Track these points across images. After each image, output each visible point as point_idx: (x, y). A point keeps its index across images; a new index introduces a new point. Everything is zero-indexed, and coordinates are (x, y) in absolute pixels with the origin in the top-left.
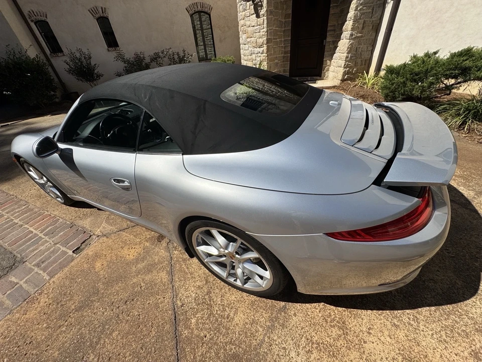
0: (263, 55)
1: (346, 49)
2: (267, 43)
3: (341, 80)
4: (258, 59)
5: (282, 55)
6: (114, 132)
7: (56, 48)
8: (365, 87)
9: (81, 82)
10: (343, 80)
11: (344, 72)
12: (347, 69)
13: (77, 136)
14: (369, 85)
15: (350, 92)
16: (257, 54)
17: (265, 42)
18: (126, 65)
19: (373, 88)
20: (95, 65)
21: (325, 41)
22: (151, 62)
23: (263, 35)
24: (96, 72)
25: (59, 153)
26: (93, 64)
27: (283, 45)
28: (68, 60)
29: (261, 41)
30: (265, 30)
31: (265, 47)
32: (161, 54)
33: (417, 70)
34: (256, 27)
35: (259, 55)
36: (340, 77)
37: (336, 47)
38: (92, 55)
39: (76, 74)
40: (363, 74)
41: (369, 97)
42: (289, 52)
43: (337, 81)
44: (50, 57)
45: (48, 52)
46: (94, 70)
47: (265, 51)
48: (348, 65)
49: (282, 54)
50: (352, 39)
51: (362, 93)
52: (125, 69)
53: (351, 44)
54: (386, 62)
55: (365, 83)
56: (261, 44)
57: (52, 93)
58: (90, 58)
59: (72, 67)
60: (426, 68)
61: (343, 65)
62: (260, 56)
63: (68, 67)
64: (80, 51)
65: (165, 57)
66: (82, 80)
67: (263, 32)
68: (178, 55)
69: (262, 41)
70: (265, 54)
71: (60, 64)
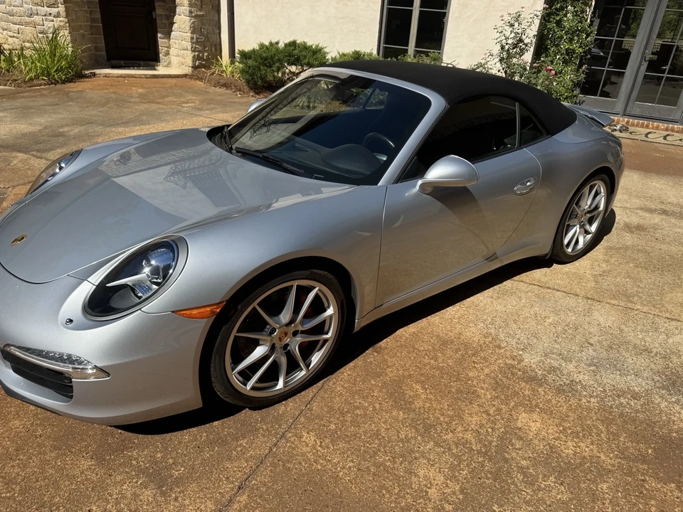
1: (188, 28)
3: (192, 67)
4: (49, 24)
5: (89, 24)
8: (224, 75)
10: (194, 67)
11: (194, 57)
12: (196, 53)
14: (228, 73)
15: (208, 81)
16: (45, 15)
19: (233, 76)
21: (154, 13)
27: (86, 8)
31: (62, 8)
33: (264, 55)
35: (51, 18)
36: (190, 63)
37: (172, 24)
40: (217, 60)
41: (232, 85)
42: (100, 20)
43: (187, 68)
47: (63, 14)
48: (195, 48)
49: (87, 22)
50: (192, 17)
51: (222, 81)
53: (192, 23)
54: (238, 47)
55: (223, 72)
56: (52, 2)
60: (270, 54)
61: (189, 48)
62: (53, 21)
70: (62, 19)
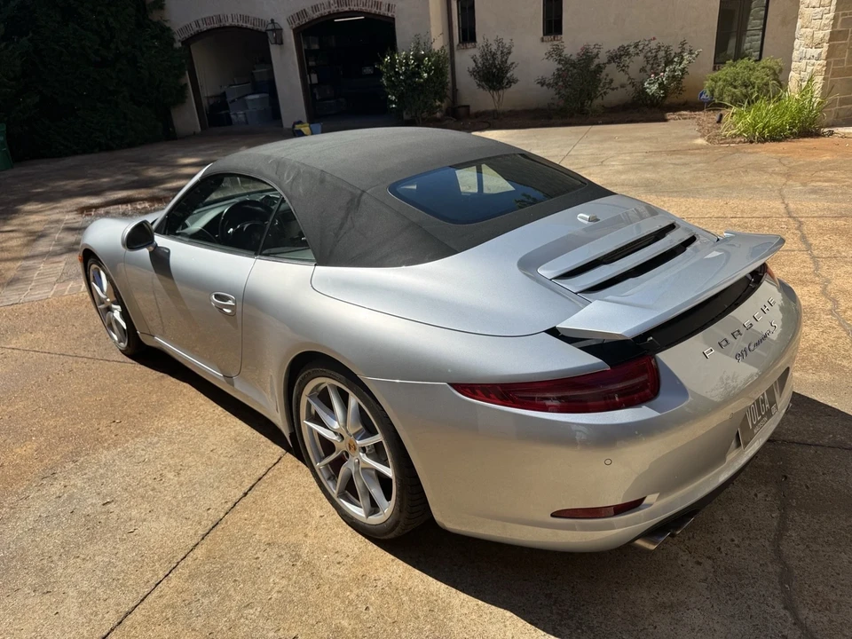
0: (819, 62)
2: (830, 40)
4: (809, 69)
6: (242, 228)
7: (468, 35)
9: (481, 89)
13: (183, 229)
16: (810, 59)
17: (827, 38)
18: (561, 66)
20: (512, 64)
22: (609, 62)
23: (825, 25)
24: (508, 75)
25: (152, 248)
26: (509, 62)
28: (478, 55)
29: (819, 35)
30: (831, 15)
31: (826, 46)
32: (632, 50)
34: (818, 10)
35: (813, 61)
38: (513, 49)
39: (480, 76)
44: (455, 49)
45: (456, 40)
46: (507, 73)
47: (824, 56)
52: (556, 73)
56: (818, 41)
57: (438, 103)
58: (510, 53)
59: (480, 65)
62: (813, 65)
63: (474, 65)
64: (499, 41)
65: (638, 54)
66: (483, 87)
67: (827, 19)
68: (666, 52)
69: (822, 36)
70: (822, 62)
71: (466, 60)
